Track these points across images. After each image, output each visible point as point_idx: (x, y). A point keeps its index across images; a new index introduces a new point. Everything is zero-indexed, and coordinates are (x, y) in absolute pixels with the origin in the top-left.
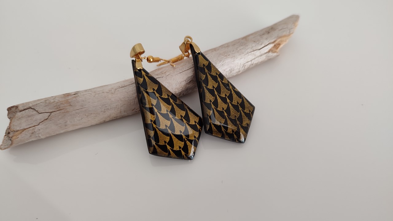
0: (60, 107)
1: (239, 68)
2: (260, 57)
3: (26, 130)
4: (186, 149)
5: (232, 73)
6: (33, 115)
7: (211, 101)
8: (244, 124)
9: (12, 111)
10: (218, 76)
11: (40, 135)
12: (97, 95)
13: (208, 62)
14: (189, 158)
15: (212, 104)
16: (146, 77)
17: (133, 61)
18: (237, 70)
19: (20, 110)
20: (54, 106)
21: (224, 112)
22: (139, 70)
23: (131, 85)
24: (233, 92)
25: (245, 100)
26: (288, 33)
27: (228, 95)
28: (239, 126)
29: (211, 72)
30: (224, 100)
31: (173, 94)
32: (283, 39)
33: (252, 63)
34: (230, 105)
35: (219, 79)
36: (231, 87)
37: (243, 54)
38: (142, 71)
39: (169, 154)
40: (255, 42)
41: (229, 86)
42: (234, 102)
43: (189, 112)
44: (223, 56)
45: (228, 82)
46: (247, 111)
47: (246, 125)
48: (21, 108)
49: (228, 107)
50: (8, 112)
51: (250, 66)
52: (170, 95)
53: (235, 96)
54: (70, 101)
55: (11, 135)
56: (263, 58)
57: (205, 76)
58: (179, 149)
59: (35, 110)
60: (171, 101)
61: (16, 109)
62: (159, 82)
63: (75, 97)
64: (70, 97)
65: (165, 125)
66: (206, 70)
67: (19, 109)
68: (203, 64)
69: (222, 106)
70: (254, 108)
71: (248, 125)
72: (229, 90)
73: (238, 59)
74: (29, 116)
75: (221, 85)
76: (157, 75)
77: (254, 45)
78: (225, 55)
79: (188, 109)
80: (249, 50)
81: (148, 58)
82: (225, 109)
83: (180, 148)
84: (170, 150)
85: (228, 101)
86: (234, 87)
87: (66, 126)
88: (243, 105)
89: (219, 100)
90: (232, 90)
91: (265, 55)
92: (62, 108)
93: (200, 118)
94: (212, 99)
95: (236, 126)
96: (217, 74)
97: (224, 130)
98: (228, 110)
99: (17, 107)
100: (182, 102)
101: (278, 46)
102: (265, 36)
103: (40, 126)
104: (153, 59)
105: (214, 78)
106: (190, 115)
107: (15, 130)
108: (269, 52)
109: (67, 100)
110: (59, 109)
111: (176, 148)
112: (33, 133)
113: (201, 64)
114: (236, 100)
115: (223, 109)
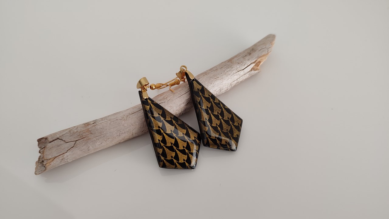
0: (83, 136)
1: (227, 87)
2: (244, 76)
3: (57, 158)
4: (189, 161)
5: (221, 92)
6: (61, 145)
7: (206, 119)
8: (235, 135)
9: (42, 142)
11: (68, 160)
12: (112, 123)
13: (201, 87)
14: (192, 168)
15: (207, 122)
16: (151, 105)
17: (139, 92)
18: (226, 89)
19: (50, 141)
20: (78, 136)
21: (218, 127)
22: (145, 99)
23: (139, 112)
24: (224, 109)
25: (234, 115)
26: (267, 52)
27: (220, 112)
28: (231, 137)
29: (204, 95)
30: (217, 117)
31: (174, 116)
32: (262, 58)
33: (238, 82)
34: (222, 121)
35: (211, 100)
36: (222, 105)
37: (230, 75)
38: (148, 100)
39: (176, 166)
40: (239, 63)
41: (220, 105)
42: (226, 118)
43: (189, 130)
44: (213, 79)
45: (219, 101)
46: (236, 124)
47: (236, 136)
48: (50, 139)
49: (221, 123)
50: (39, 143)
51: (236, 84)
52: (173, 117)
53: (225, 113)
54: (90, 129)
55: (44, 163)
56: (247, 76)
57: (199, 99)
58: (183, 162)
59: (63, 140)
60: (174, 122)
61: (45, 140)
62: (162, 107)
63: (94, 126)
64: (90, 126)
65: (171, 143)
66: (201, 94)
67: (48, 141)
68: (198, 89)
69: (216, 122)
70: (242, 120)
71: (238, 136)
72: (220, 108)
73: (225, 80)
74: (58, 146)
75: (214, 105)
76: (160, 100)
77: (238, 66)
78: (215, 78)
79: (188, 128)
80: (234, 72)
81: (150, 86)
82: (218, 125)
83: (184, 160)
84: (176, 163)
85: (220, 117)
86: (224, 105)
87: (89, 150)
88: (232, 119)
89: (213, 117)
90: (223, 108)
91: (249, 73)
92: (85, 136)
93: (198, 133)
94: (207, 117)
95: (228, 138)
96: (209, 96)
97: (219, 143)
98: (221, 125)
99: (46, 138)
100: (183, 122)
101: (258, 64)
102: (247, 58)
103: (68, 153)
104: (155, 86)
105: (208, 99)
106: (190, 132)
107: (48, 158)
108: (251, 70)
109: (88, 129)
110: (82, 137)
111: (181, 161)
112: (62, 159)
113: (195, 89)
114: (227, 116)
115: (217, 124)
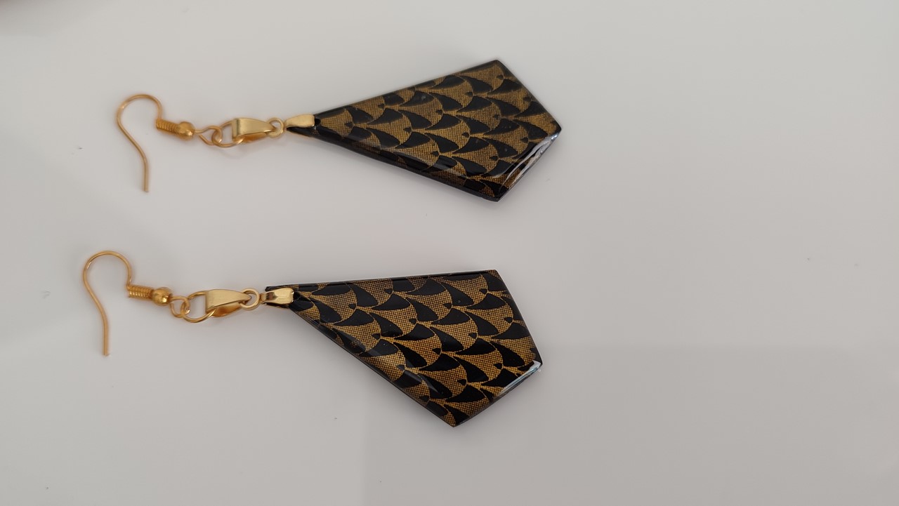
7: (435, 154)
8: (522, 106)
10: (388, 107)
13: (346, 112)
15: (444, 154)
21: (473, 136)
24: (439, 91)
25: (473, 75)
27: (441, 107)
28: (520, 118)
29: (372, 118)
30: (448, 122)
34: (466, 114)
35: (396, 107)
36: (426, 90)
41: (424, 93)
46: (496, 84)
47: (527, 104)
49: (470, 122)
53: (450, 92)
57: (373, 136)
66: (363, 125)
68: (346, 124)
69: (457, 134)
70: (497, 63)
71: (529, 98)
72: (430, 97)
75: (412, 109)
82: (469, 132)
85: (454, 113)
86: (430, 83)
88: (479, 85)
89: (442, 133)
90: (436, 91)
94: (431, 147)
95: (518, 127)
96: (382, 106)
98: (475, 126)
105: (389, 116)
113: (344, 132)
114: (460, 94)
115: (466, 134)
